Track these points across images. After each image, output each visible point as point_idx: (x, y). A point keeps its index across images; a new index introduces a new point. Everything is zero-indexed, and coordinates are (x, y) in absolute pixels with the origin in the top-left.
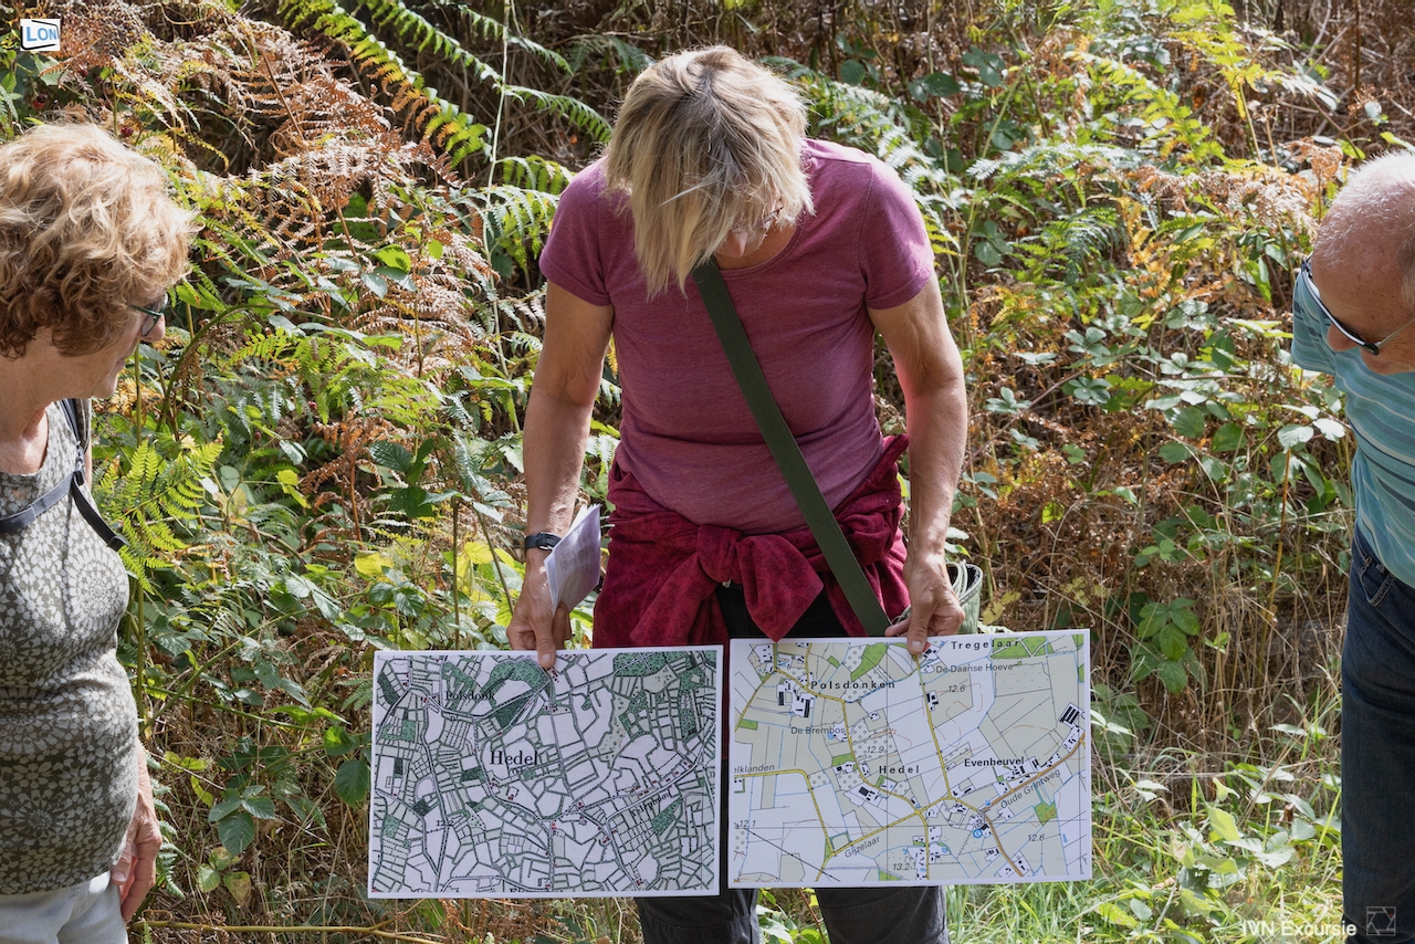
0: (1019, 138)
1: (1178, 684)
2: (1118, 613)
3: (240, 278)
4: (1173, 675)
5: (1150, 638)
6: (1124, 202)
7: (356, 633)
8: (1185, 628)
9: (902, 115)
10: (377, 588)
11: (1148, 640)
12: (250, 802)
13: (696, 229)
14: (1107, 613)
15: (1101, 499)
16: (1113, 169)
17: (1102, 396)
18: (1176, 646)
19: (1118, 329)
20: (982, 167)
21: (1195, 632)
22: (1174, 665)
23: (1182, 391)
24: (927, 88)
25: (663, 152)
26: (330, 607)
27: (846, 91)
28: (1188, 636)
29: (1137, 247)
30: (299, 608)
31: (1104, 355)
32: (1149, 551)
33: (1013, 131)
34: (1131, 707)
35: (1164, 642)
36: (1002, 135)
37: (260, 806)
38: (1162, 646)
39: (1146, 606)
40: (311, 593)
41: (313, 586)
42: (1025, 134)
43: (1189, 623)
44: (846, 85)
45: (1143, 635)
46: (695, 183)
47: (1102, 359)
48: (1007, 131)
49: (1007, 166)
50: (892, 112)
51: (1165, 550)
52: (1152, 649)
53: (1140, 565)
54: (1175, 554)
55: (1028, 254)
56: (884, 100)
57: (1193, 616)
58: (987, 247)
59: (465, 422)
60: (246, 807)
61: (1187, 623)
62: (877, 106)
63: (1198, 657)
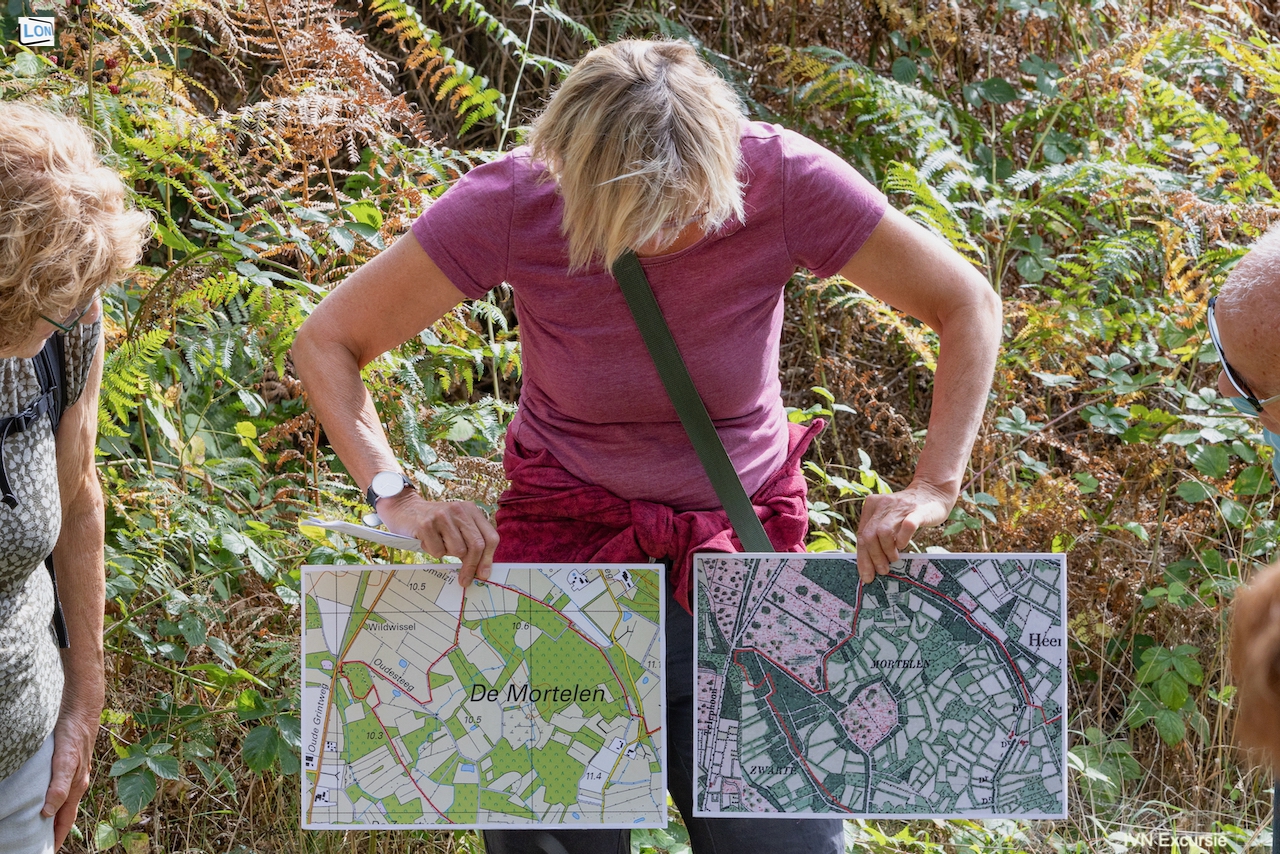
0: (1073, 151)
1: (1175, 735)
2: (1119, 655)
3: (204, 220)
4: (1172, 726)
5: (1151, 684)
6: (1164, 226)
7: (290, 596)
8: (1187, 676)
9: (950, 118)
10: (317, 551)
11: (1149, 685)
12: (155, 759)
13: (630, 215)
14: (1109, 653)
15: (1112, 534)
16: (1157, 192)
17: (1121, 426)
18: (1176, 695)
19: (1145, 357)
20: (1023, 178)
21: (1197, 681)
22: (1172, 715)
23: (1203, 427)
24: (982, 93)
25: (607, 130)
26: (265, 567)
27: (893, 89)
28: (1190, 686)
29: (1175, 275)
30: (235, 564)
31: (1125, 383)
32: (1158, 592)
33: (1068, 144)
34: (1122, 755)
35: (1163, 690)
36: (1055, 148)
37: (167, 766)
38: (1161, 693)
39: (1149, 650)
40: (247, 550)
41: (251, 543)
42: (1079, 148)
43: (1192, 672)
44: (894, 83)
45: (1143, 680)
46: (636, 167)
47: (1125, 387)
48: (1061, 145)
49: (1047, 180)
50: (940, 115)
51: (1174, 593)
52: (1151, 696)
53: (1146, 607)
54: (1186, 598)
55: (1064, 272)
56: (932, 101)
57: (1196, 665)
58: (1029, 262)
59: (415, 387)
60: (150, 764)
61: (1191, 672)
62: (925, 108)
63: (1200, 708)
